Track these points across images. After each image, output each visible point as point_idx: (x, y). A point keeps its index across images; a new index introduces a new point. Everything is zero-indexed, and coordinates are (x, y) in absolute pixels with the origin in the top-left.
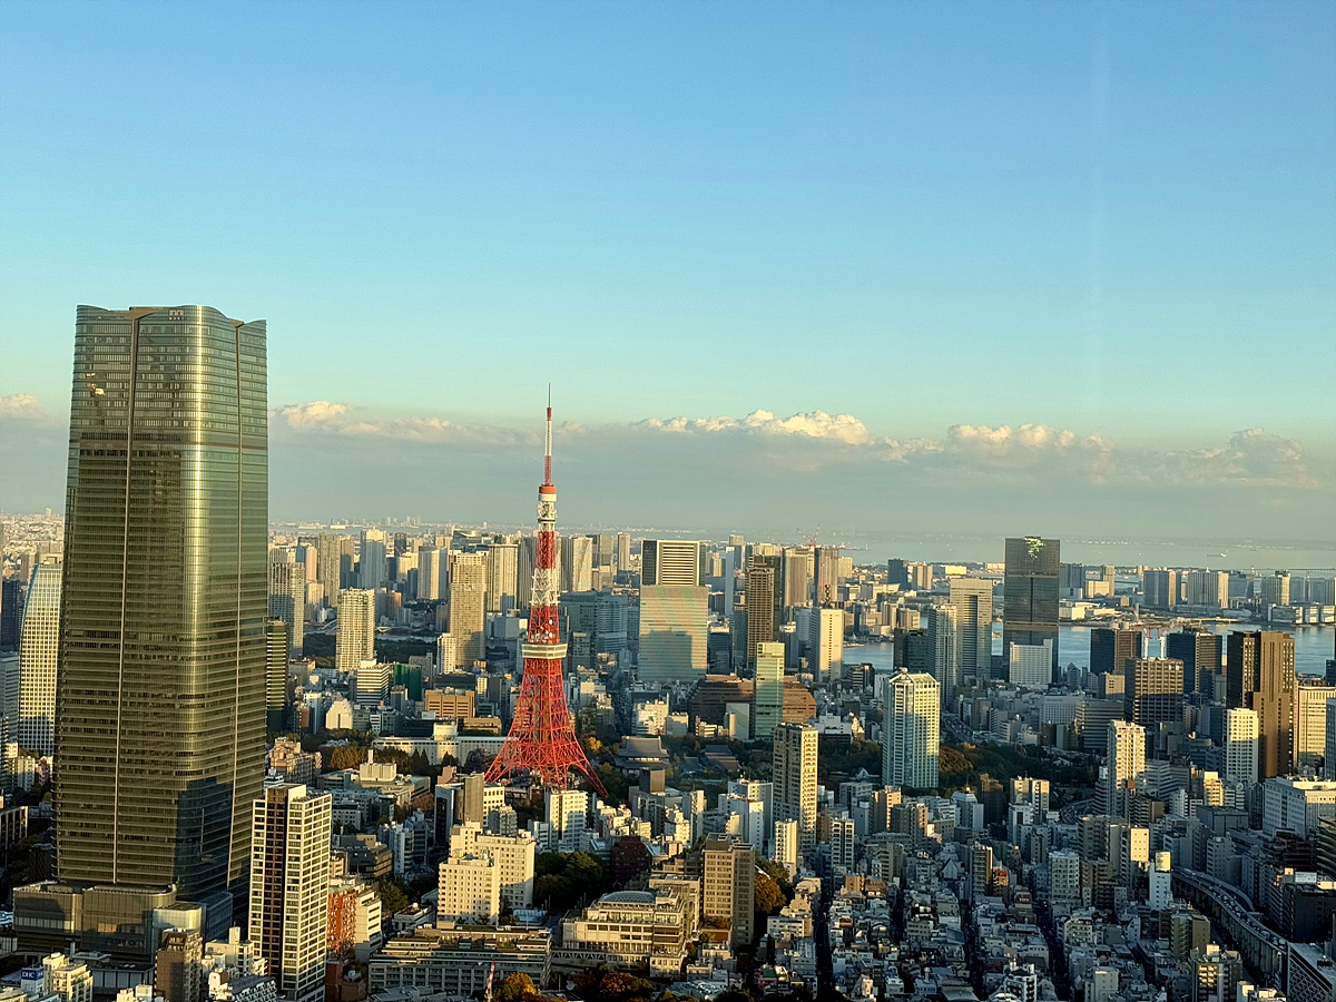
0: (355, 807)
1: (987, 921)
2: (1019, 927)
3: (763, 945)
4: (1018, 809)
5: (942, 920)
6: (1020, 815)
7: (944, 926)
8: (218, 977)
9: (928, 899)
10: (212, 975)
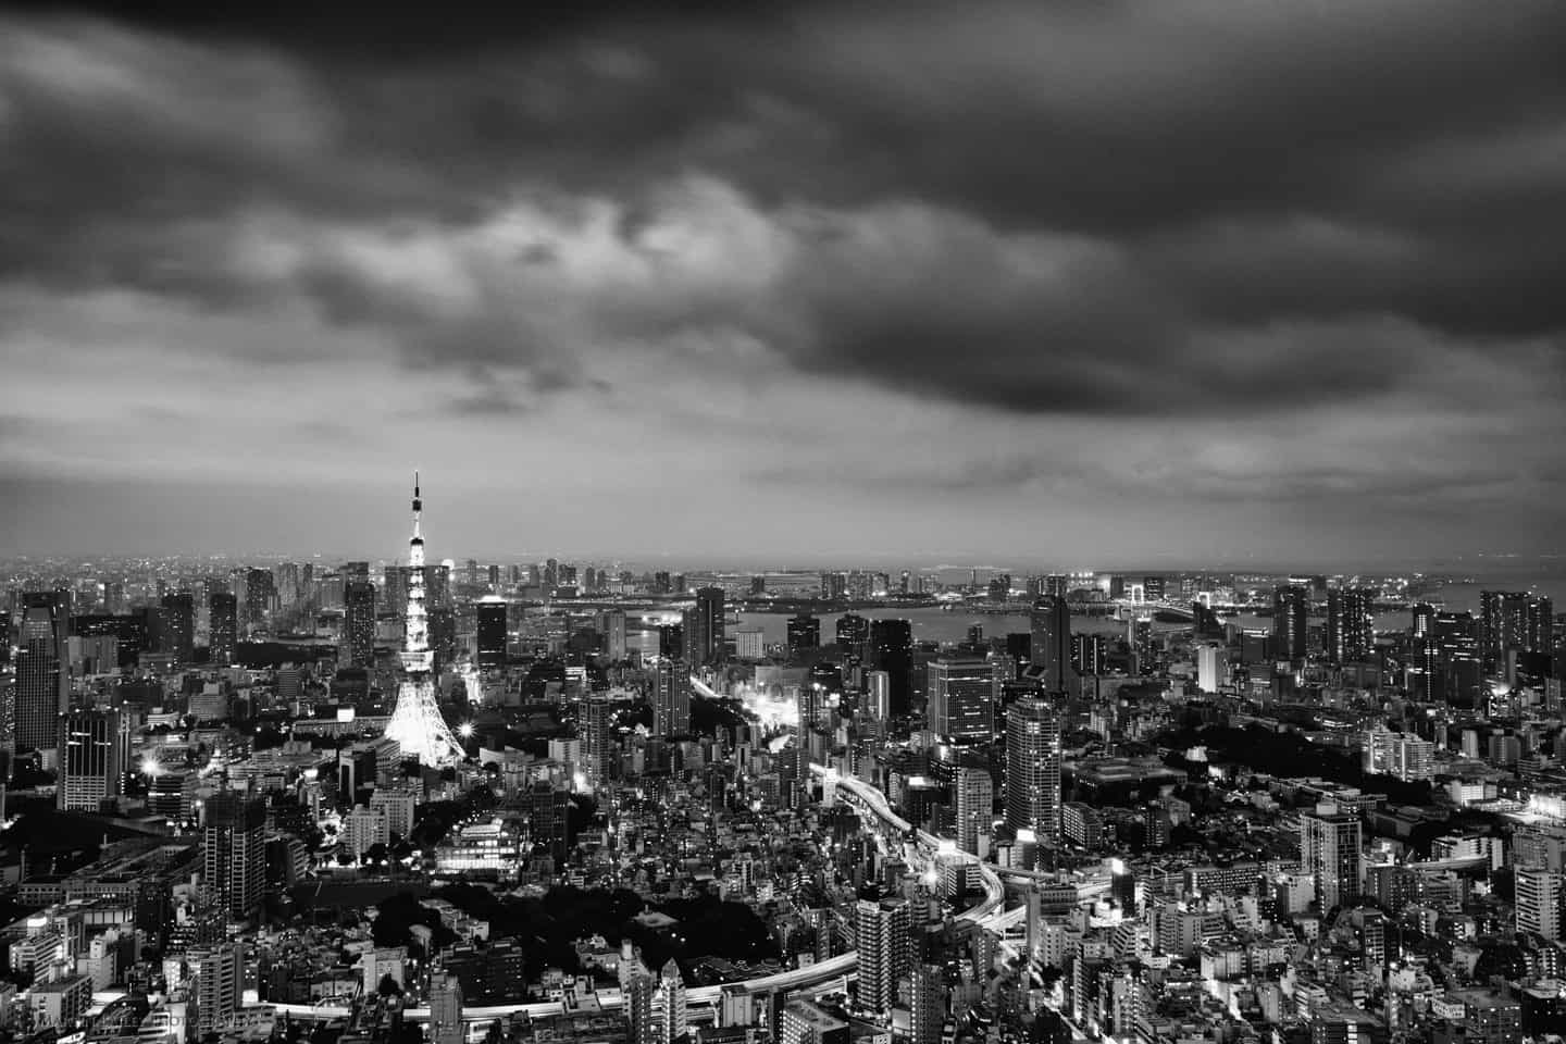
0: (281, 775)
1: (722, 824)
2: (742, 826)
3: (574, 853)
4: (742, 746)
5: (693, 825)
6: (743, 750)
7: (694, 830)
8: (184, 911)
9: (683, 813)
10: (179, 909)
